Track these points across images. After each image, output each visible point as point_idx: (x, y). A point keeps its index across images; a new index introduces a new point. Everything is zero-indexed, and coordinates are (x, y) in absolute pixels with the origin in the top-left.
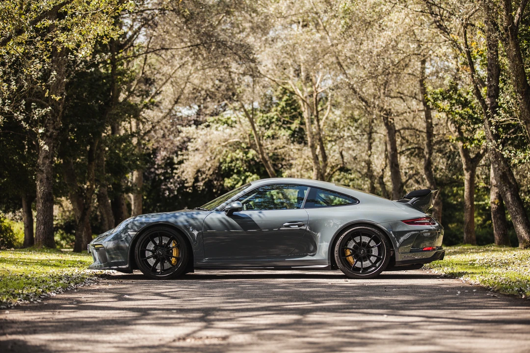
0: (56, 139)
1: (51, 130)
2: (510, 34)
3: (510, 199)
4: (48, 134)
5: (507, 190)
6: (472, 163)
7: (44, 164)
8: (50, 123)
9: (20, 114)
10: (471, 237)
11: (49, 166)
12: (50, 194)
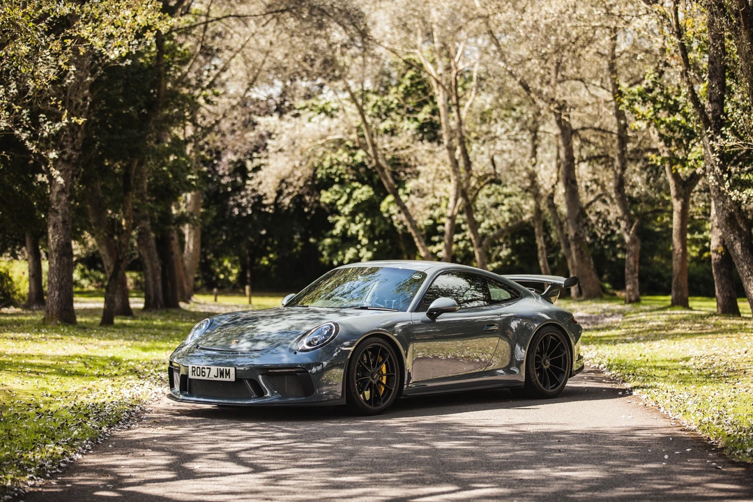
0: (76, 165)
2: (742, 21)
3: (739, 252)
4: (65, 157)
5: (735, 239)
6: (684, 187)
7: (59, 201)
8: (67, 141)
9: (23, 131)
10: (682, 295)
11: (66, 204)
12: (68, 245)
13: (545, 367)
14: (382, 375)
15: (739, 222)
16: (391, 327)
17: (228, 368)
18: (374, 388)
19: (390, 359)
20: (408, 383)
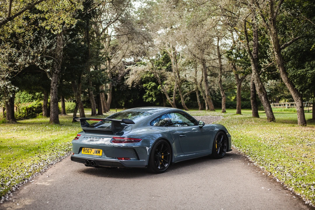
0: (59, 74)
1: (56, 70)
2: (272, 23)
3: (263, 99)
4: (55, 72)
5: (262, 95)
6: (240, 81)
7: (53, 86)
8: (56, 67)
9: (38, 63)
10: (239, 111)
11: (56, 87)
12: (56, 99)
15: (263, 90)
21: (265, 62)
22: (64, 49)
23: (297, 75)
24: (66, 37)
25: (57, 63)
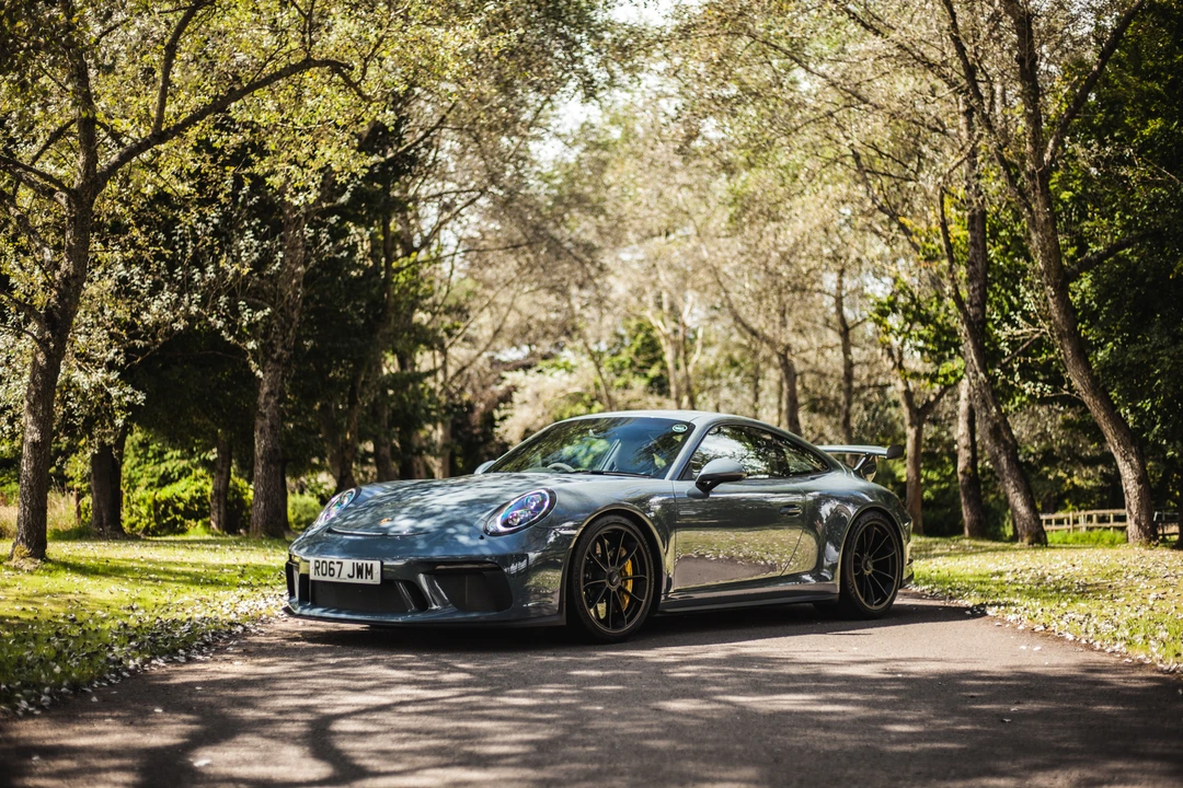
0: (288, 365)
1: (279, 350)
2: (1037, 185)
3: (1005, 466)
4: (275, 356)
5: (1000, 452)
6: (918, 415)
7: (267, 403)
8: (277, 339)
9: (218, 318)
11: (275, 408)
12: (275, 451)
13: (867, 573)
14: (625, 580)
15: (1004, 434)
16: (642, 501)
17: (369, 562)
18: (613, 600)
19: (639, 553)
20: (667, 592)
21: (1013, 323)
22: (309, 279)
23: (1123, 366)
24: (317, 234)
25: (283, 327)
